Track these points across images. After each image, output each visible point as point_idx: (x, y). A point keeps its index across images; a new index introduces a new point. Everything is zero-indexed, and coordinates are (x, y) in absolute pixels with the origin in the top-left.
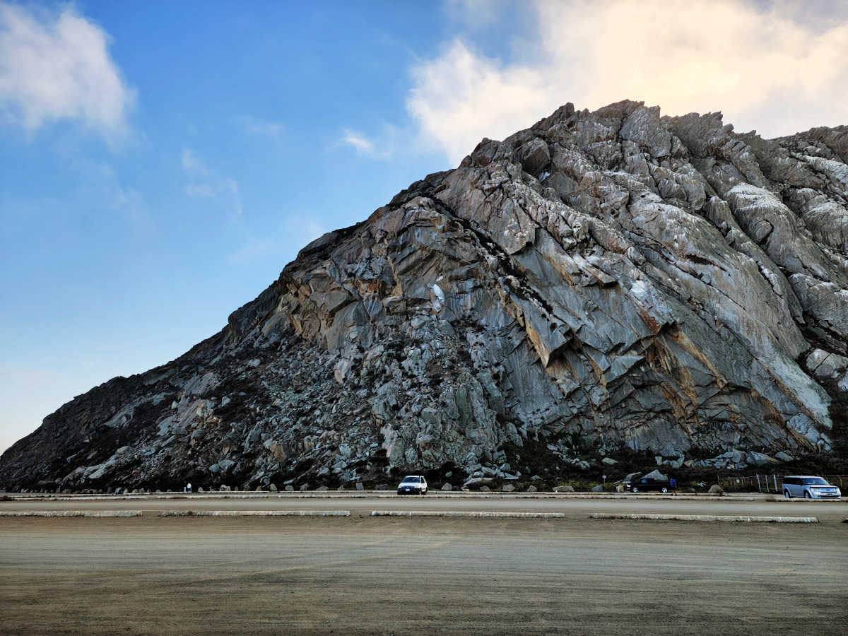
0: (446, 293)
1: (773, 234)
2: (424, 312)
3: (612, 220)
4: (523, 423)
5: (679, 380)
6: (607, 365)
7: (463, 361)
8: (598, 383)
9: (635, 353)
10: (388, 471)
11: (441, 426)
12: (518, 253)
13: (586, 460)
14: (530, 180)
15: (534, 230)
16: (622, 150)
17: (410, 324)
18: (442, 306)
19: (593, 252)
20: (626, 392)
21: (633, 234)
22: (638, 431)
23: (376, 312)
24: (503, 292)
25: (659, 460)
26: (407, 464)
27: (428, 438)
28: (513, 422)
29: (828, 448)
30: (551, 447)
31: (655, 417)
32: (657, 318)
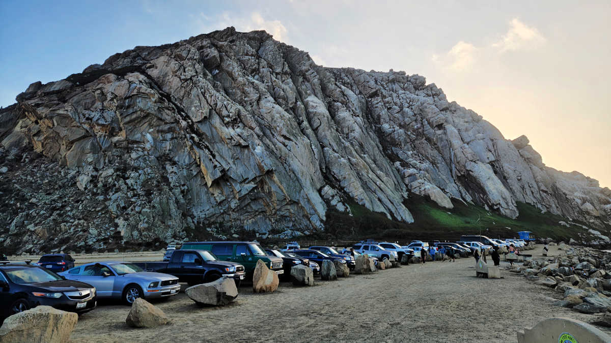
0: (155, 139)
1: (320, 127)
2: (139, 149)
3: (250, 108)
4: (195, 217)
5: (270, 197)
6: (240, 189)
7: (164, 182)
8: (234, 198)
9: (253, 183)
10: (123, 243)
11: (152, 218)
12: (199, 122)
13: (225, 235)
14: (207, 75)
15: (208, 110)
16: (258, 64)
17: (130, 156)
18: (152, 146)
19: (239, 126)
20: (246, 202)
21: (259, 118)
22: (250, 221)
23: (107, 145)
24: (189, 143)
25: (257, 235)
26: (133, 239)
27: (146, 225)
28: (190, 217)
29: (322, 229)
30: (209, 229)
31: (258, 214)
32: (265, 167)
